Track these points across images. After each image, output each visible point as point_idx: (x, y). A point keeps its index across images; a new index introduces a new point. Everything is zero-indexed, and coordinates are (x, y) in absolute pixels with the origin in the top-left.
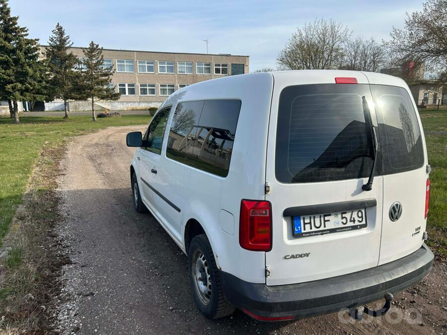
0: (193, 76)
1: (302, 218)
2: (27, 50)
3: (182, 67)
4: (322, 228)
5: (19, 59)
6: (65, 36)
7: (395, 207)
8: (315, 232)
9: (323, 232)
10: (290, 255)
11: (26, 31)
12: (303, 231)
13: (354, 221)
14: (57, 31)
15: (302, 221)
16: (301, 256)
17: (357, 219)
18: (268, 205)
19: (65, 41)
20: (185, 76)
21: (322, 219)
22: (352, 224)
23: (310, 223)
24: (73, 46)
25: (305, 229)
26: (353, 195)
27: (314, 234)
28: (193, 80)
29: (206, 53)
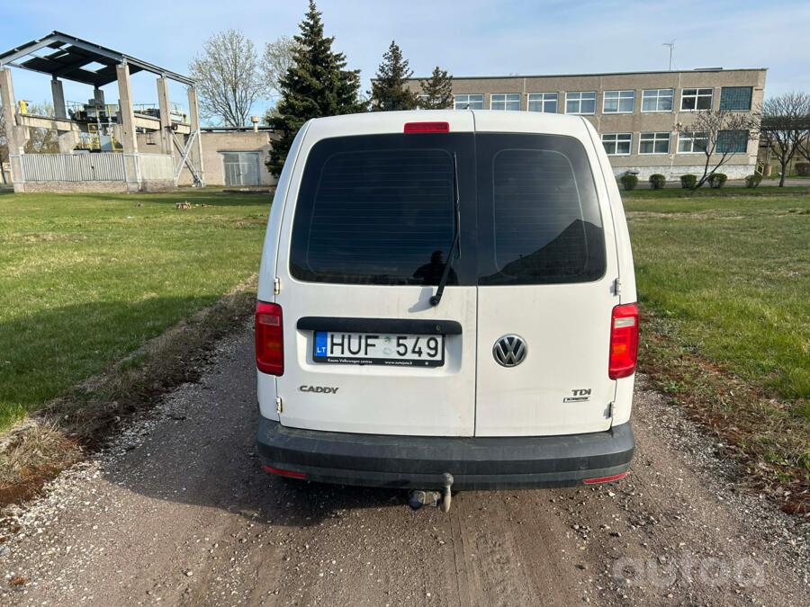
0: (634, 117)
1: (329, 334)
2: (340, 89)
3: (611, 101)
4: (361, 355)
5: (329, 104)
6: (401, 62)
7: (507, 341)
8: (348, 359)
9: (361, 362)
10: (309, 387)
11: (343, 59)
12: (329, 355)
13: (420, 353)
14: (390, 54)
15: (329, 340)
16: (324, 390)
17: (425, 350)
18: (276, 310)
19: (401, 69)
20: (616, 118)
21: (363, 341)
22: (416, 357)
23: (342, 345)
24: (413, 76)
25: (332, 352)
26: (411, 310)
27: (345, 361)
28: (633, 124)
29: (667, 70)
